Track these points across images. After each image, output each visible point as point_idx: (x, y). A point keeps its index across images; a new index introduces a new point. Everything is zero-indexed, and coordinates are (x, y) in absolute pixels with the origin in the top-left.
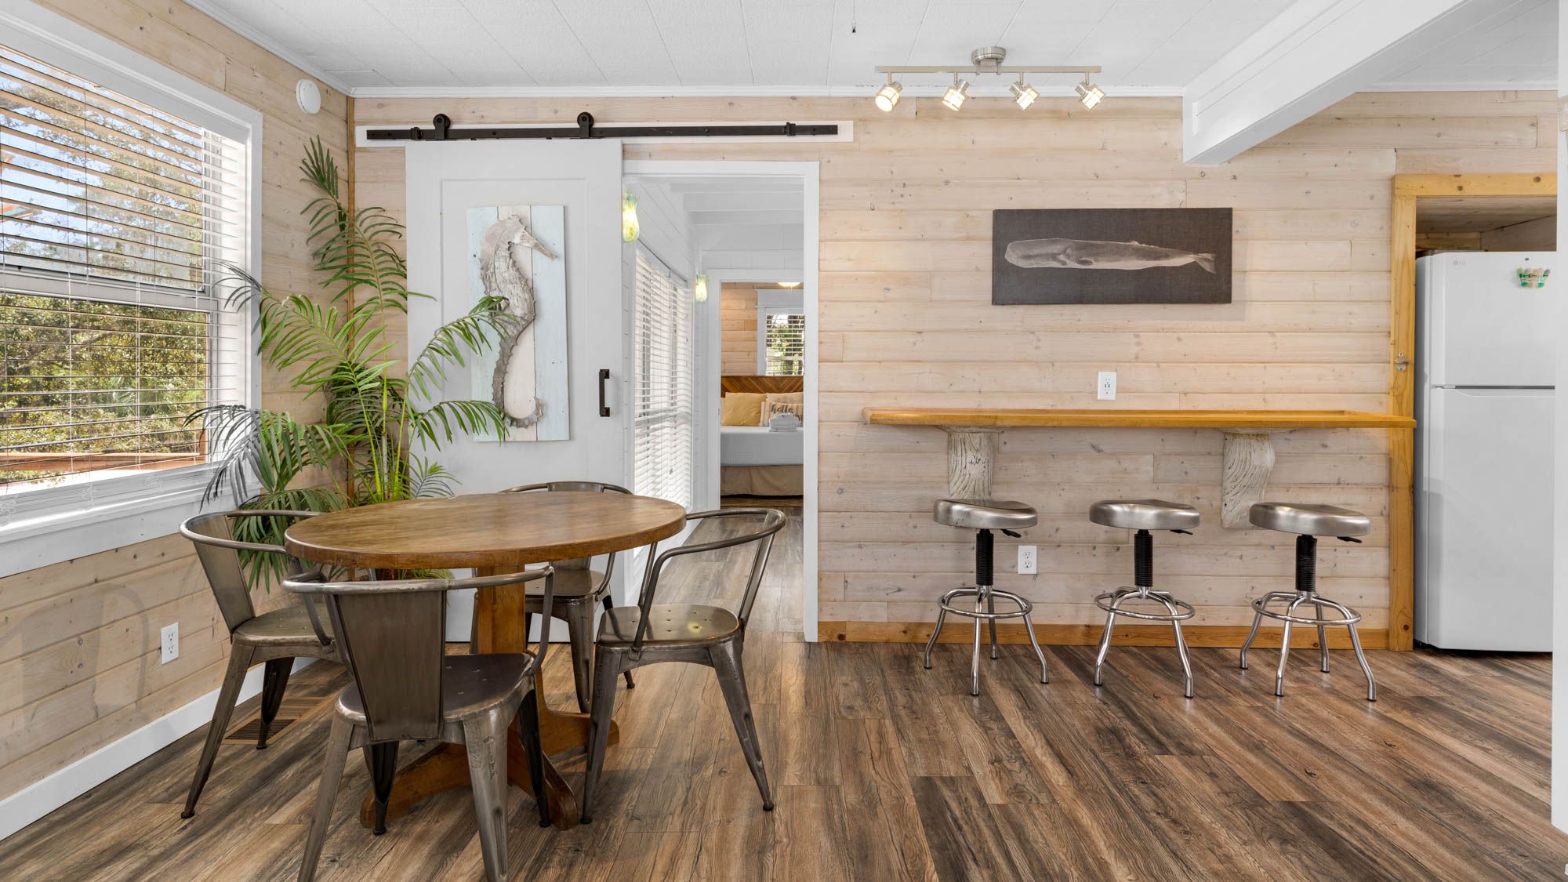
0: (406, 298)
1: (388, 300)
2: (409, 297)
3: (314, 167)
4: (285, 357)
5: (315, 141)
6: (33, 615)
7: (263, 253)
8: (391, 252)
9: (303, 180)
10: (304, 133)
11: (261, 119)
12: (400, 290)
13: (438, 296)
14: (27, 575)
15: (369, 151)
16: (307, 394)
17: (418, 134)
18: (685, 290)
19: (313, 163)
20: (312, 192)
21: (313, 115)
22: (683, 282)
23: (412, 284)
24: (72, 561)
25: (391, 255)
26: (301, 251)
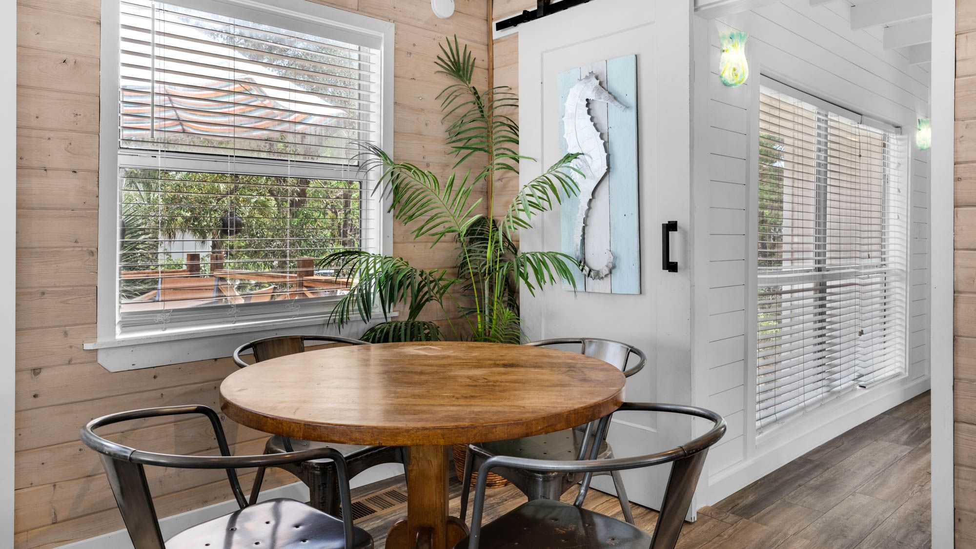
0: (518, 161)
1: (498, 164)
2: (521, 160)
3: (451, 61)
4: (410, 213)
5: (451, 39)
6: (185, 394)
7: (395, 132)
8: (510, 123)
9: (438, 72)
10: (439, 35)
11: (394, 26)
12: (513, 155)
13: (538, 156)
14: (178, 366)
15: (501, 41)
16: (432, 244)
17: (527, 16)
18: (899, 136)
19: (449, 57)
20: (448, 81)
21: (448, 18)
22: (894, 130)
23: (523, 149)
24: (216, 360)
25: (510, 126)
26: (437, 129)
